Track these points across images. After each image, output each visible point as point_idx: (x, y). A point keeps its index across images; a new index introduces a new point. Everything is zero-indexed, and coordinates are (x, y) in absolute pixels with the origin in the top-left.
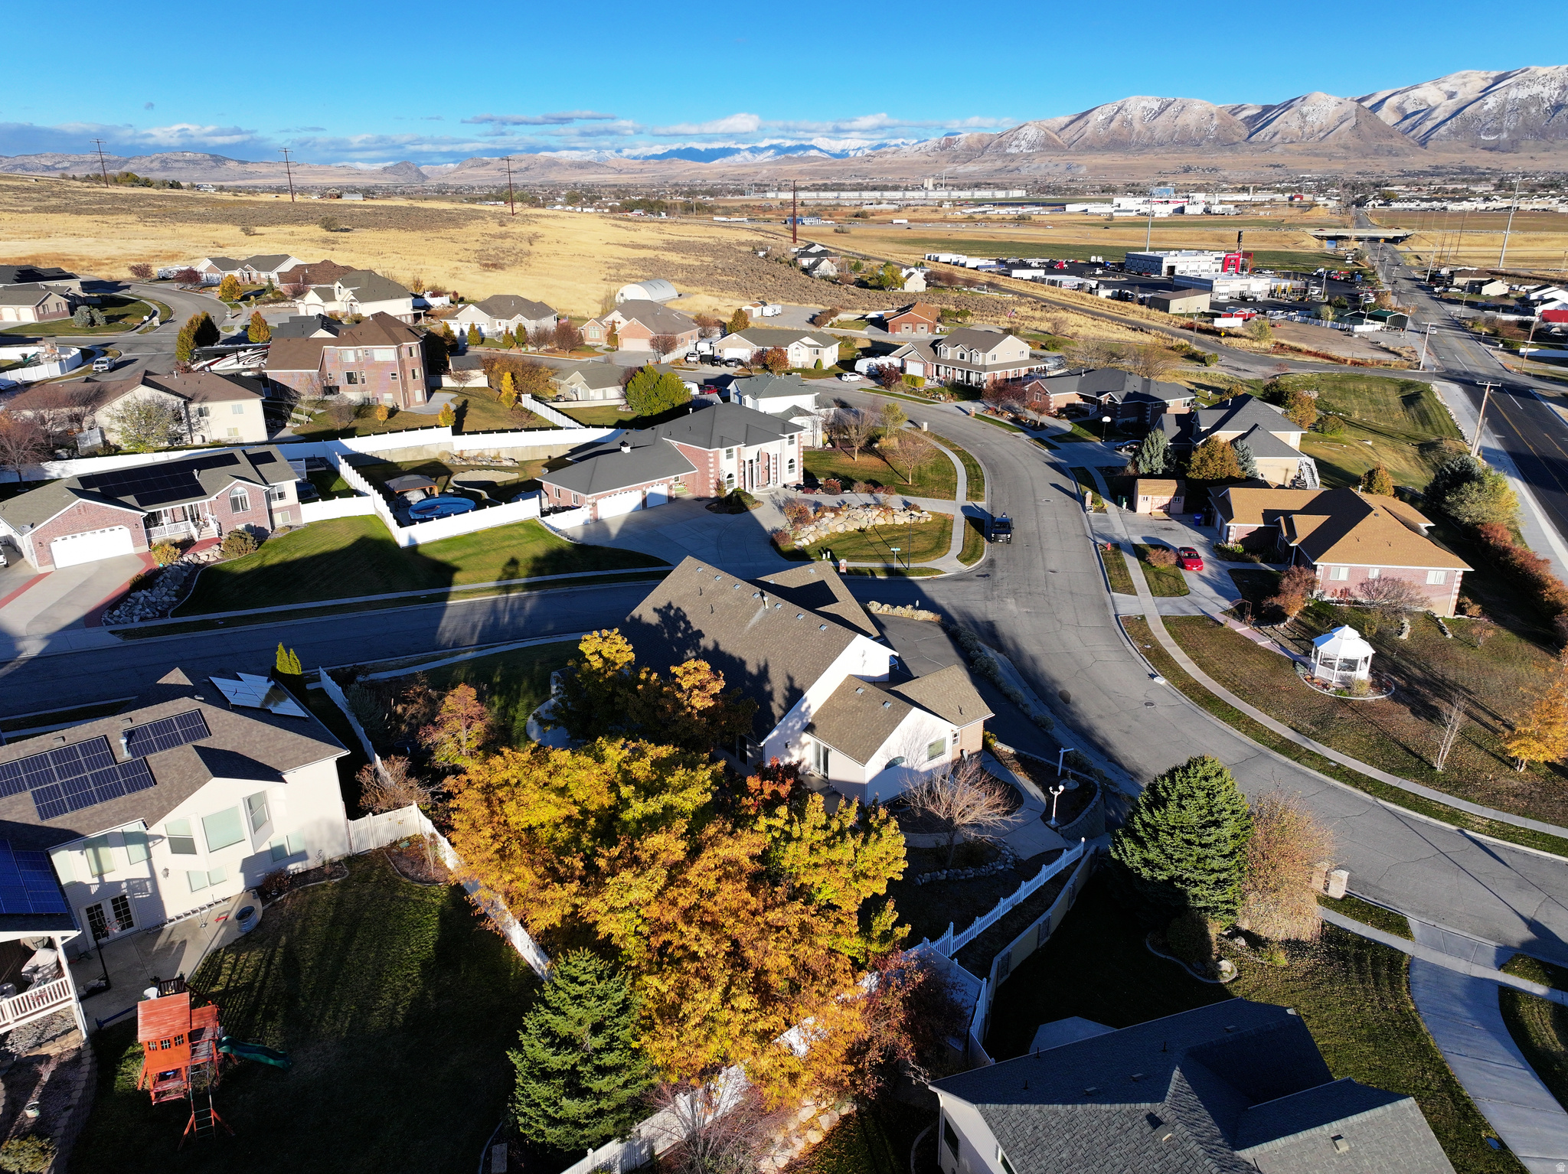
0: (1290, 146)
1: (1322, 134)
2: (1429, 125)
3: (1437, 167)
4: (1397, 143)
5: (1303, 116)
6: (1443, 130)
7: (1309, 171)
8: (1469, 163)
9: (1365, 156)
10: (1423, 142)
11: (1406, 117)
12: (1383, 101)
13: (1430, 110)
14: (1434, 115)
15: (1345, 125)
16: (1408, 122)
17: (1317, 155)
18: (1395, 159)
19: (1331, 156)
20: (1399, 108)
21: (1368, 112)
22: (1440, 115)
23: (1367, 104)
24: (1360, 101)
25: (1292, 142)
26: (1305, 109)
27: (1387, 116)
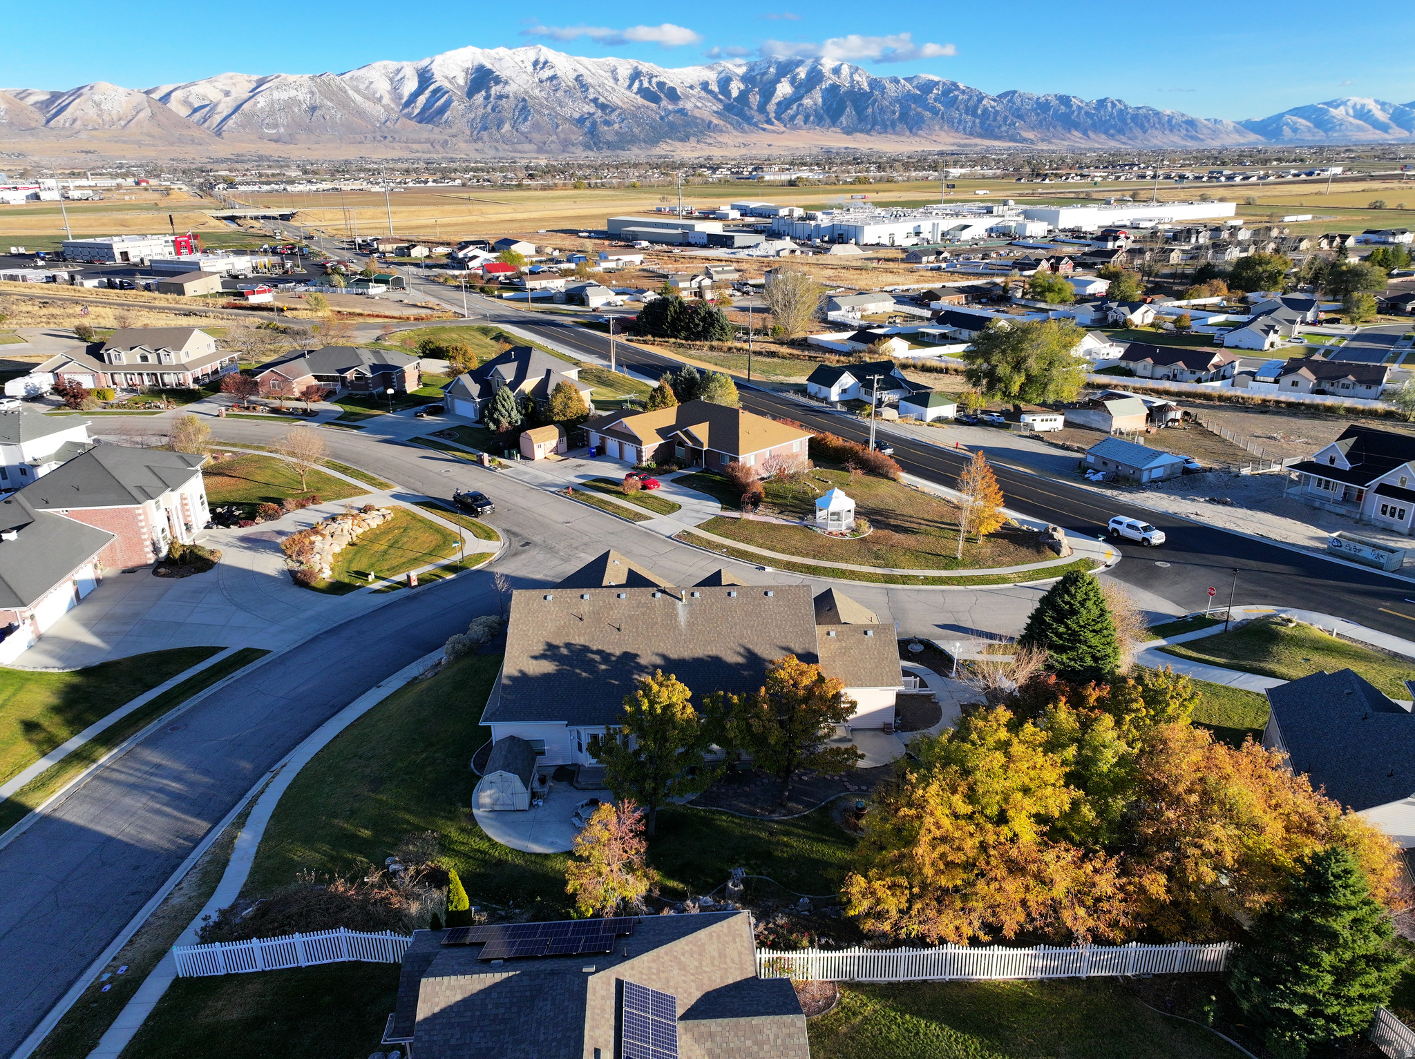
0: (94, 132)
1: (123, 123)
2: (217, 118)
3: (238, 155)
4: (196, 133)
5: (98, 105)
6: (231, 122)
7: (124, 157)
8: (262, 152)
9: (172, 144)
10: (219, 132)
11: (195, 110)
12: (169, 94)
13: (213, 107)
14: (219, 109)
15: (141, 115)
16: (198, 115)
17: (125, 142)
18: (199, 147)
19: (139, 144)
20: (186, 102)
21: (160, 104)
22: (224, 108)
23: (156, 96)
24: (147, 93)
25: (95, 129)
26: (96, 98)
27: (174, 104)
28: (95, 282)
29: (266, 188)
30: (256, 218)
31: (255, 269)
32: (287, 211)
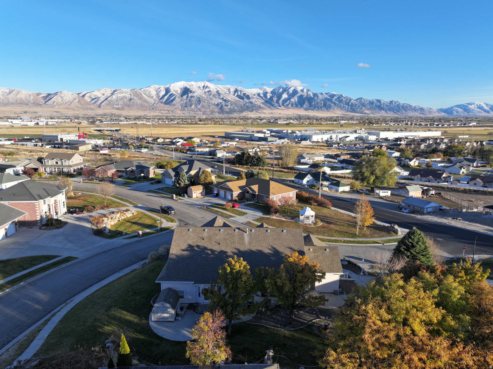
0: (60, 106)
1: (69, 103)
2: (100, 102)
3: (105, 114)
4: (92, 106)
5: (62, 97)
6: (104, 103)
7: (68, 114)
8: (113, 113)
9: (84, 110)
10: (99, 106)
11: (93, 100)
12: (85, 95)
13: (98, 98)
14: (100, 99)
15: (75, 101)
17: (69, 109)
18: (93, 111)
19: (74, 110)
20: (90, 97)
21: (82, 97)
22: (102, 99)
23: (81, 95)
24: (78, 94)
26: (62, 95)
27: (87, 98)
28: (50, 146)
29: (112, 122)
30: (108, 130)
31: (104, 144)
32: (118, 129)
